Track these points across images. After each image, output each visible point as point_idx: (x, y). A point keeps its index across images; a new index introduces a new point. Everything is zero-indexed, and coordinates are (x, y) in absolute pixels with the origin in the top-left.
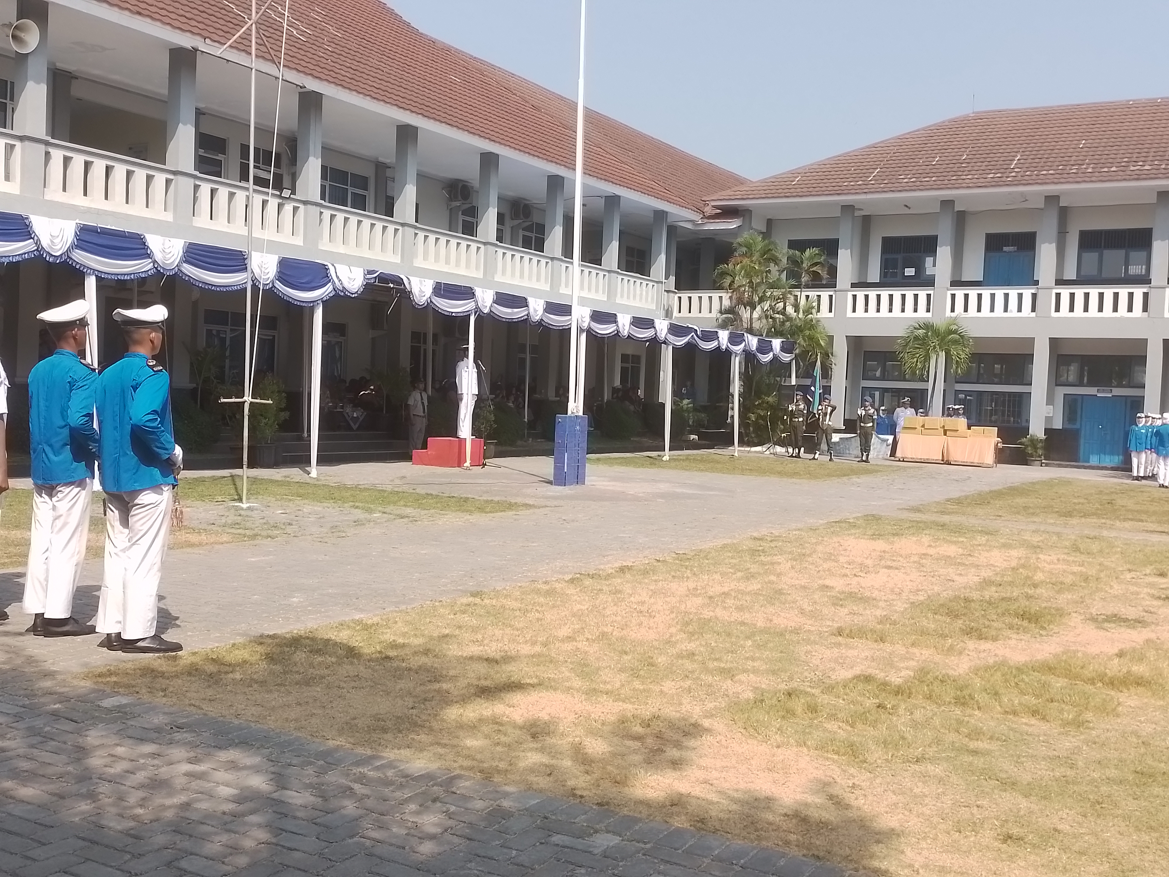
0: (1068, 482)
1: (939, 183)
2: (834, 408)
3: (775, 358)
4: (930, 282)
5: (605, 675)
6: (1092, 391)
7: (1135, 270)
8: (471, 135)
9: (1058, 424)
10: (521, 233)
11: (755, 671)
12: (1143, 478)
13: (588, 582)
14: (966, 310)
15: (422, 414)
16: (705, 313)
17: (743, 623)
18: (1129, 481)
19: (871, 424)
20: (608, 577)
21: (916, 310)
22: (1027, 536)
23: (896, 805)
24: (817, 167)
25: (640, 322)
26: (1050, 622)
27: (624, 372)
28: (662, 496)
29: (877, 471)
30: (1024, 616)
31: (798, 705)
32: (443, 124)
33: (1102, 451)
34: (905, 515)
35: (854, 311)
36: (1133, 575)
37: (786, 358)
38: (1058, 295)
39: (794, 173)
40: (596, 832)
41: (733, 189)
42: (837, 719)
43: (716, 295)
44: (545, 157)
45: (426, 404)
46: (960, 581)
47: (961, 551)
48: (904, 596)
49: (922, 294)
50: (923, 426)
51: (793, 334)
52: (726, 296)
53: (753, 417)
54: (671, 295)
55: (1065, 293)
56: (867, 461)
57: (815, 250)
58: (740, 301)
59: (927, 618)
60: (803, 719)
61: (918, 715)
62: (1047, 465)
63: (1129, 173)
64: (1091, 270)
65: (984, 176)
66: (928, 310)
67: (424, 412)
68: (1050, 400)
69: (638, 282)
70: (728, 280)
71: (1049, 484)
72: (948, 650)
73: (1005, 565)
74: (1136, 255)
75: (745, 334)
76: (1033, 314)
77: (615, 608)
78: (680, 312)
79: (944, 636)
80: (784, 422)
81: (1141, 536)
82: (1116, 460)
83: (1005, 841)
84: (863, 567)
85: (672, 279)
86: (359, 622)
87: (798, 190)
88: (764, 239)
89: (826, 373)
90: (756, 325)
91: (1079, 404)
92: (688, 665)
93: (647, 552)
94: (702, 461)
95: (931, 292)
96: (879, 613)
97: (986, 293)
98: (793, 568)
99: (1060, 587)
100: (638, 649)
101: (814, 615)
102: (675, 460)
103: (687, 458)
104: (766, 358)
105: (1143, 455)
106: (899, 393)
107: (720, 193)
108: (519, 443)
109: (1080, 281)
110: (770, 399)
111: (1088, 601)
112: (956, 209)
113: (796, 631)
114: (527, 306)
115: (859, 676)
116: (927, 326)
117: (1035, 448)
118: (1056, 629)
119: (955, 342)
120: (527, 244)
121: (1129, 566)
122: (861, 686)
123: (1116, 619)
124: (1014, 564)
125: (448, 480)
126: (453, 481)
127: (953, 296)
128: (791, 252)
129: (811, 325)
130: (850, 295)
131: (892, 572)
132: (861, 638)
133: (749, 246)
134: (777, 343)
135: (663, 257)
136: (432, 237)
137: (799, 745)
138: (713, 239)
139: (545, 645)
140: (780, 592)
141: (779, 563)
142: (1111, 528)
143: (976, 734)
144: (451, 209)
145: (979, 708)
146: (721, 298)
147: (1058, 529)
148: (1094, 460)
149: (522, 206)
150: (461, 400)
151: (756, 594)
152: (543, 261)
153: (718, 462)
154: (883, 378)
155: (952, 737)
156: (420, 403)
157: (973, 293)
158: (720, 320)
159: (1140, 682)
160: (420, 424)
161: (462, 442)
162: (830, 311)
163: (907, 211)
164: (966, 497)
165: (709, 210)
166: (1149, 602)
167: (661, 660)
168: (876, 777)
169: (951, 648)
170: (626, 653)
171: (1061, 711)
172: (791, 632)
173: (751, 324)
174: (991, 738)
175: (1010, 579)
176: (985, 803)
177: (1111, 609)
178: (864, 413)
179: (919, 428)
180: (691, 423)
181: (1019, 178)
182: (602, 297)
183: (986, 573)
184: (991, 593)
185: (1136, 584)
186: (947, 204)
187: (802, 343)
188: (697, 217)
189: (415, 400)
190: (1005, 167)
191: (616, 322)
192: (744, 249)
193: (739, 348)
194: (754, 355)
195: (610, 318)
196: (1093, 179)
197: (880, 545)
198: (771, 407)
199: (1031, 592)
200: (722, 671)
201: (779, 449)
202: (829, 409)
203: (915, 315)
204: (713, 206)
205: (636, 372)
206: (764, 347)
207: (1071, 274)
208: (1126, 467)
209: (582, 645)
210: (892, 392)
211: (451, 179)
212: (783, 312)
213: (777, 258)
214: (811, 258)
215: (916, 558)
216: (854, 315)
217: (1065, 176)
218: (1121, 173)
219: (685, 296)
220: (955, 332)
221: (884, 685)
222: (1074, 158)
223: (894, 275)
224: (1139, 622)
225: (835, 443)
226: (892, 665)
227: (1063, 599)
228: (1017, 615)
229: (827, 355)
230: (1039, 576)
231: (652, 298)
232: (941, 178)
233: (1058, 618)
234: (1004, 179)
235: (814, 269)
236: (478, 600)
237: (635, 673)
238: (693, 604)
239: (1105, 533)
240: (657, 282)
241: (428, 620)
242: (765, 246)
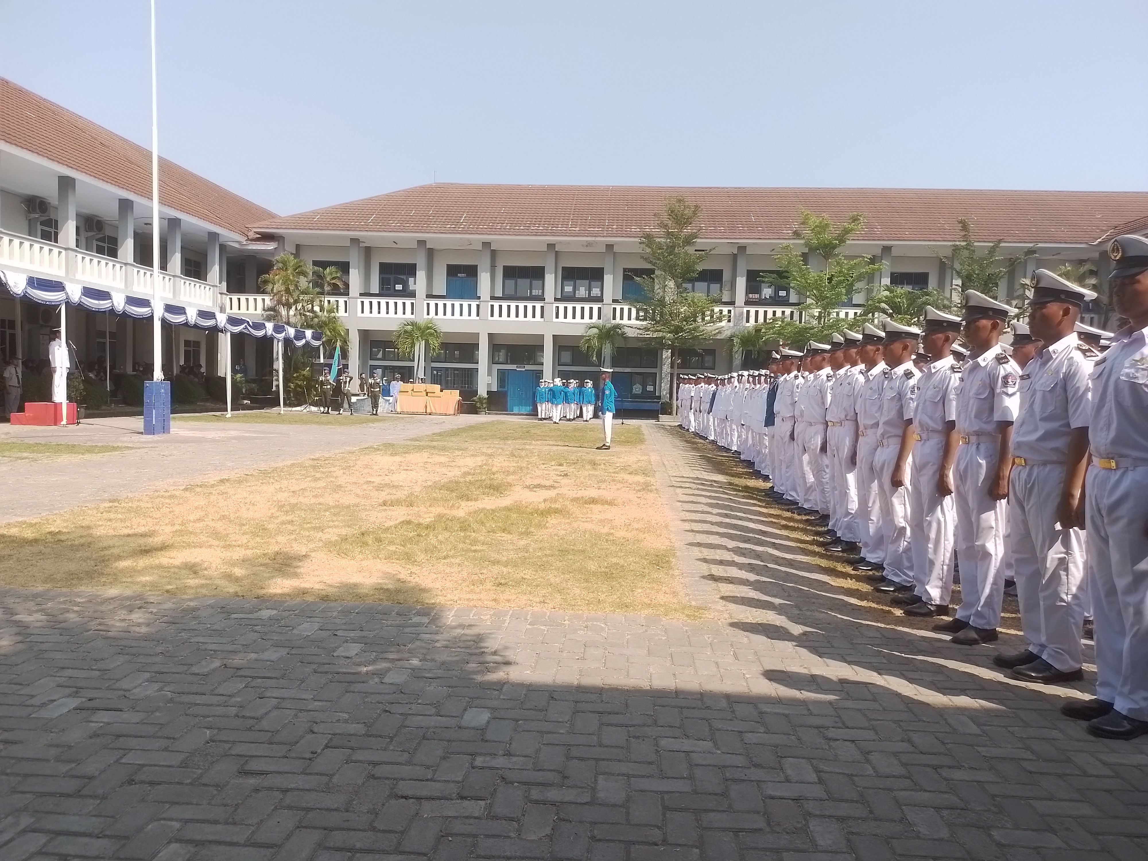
0: (503, 423)
1: (415, 228)
2: (351, 379)
3: (307, 343)
4: (412, 295)
5: (233, 537)
6: (513, 367)
7: (535, 292)
8: (51, 161)
9: (494, 389)
10: (95, 243)
11: (336, 527)
12: (545, 419)
13: (198, 489)
14: (436, 314)
15: (17, 385)
16: (251, 310)
17: (320, 504)
18: (537, 421)
19: (378, 389)
20: (213, 486)
21: (404, 313)
22: (484, 450)
23: (437, 578)
24: (331, 210)
25: (203, 314)
26: (505, 490)
27: (187, 354)
28: (235, 438)
29: (384, 420)
30: (490, 487)
31: (370, 539)
32: (25, 150)
33: (520, 404)
34: (409, 443)
35: (363, 312)
36: (545, 466)
37: (316, 343)
38: (492, 306)
39: (315, 213)
40: (260, 610)
41: (270, 220)
42: (395, 544)
43: (259, 298)
44: (117, 184)
45: (20, 377)
46: (450, 474)
47: (447, 460)
48: (419, 483)
49: (408, 302)
50: (413, 390)
51: (321, 327)
52: (267, 299)
53: (292, 386)
54: (224, 296)
55: (496, 305)
56: (376, 414)
57: (333, 269)
58: (279, 302)
59: (436, 493)
60: (373, 546)
61: (440, 537)
62: (489, 414)
63: (531, 231)
64: (510, 291)
65: (444, 226)
66: (412, 314)
67: (19, 383)
68: (490, 374)
69: (198, 285)
70: (269, 287)
71: (492, 423)
72: (451, 507)
73: (474, 465)
74: (536, 283)
75: (285, 326)
76: (478, 318)
77: (225, 502)
78: (231, 309)
79: (447, 500)
80: (316, 389)
81: (547, 447)
82: (529, 409)
83: (498, 586)
84: (390, 471)
85: (224, 284)
86: (25, 523)
87: (319, 225)
88: (295, 258)
89: (344, 354)
90: (292, 320)
91: (507, 375)
92: (289, 527)
93: (237, 471)
94: (257, 416)
95: (414, 301)
96: (406, 493)
97: (449, 303)
98: (344, 473)
99: (508, 473)
100: (252, 522)
101: (366, 497)
102: (236, 417)
103: (245, 416)
104: (300, 343)
105: (544, 405)
106: (394, 369)
107: (260, 223)
108: (103, 407)
109: (505, 297)
110: (305, 372)
111: (524, 479)
112: (428, 247)
113: (357, 505)
114: (111, 299)
115: (403, 522)
116: (413, 324)
117: (482, 404)
118: (508, 493)
119: (431, 334)
120: (100, 251)
121: (542, 462)
122: (405, 527)
123: (539, 486)
124: (480, 464)
125: (50, 434)
126: (54, 434)
127: (428, 304)
128: (316, 268)
129: (334, 320)
130: (359, 301)
131: (409, 473)
132: (398, 506)
133: (284, 263)
134: (309, 333)
135: (217, 267)
136: (16, 242)
137: (374, 558)
138: (254, 257)
139: (182, 524)
140: (340, 486)
141: (335, 472)
142: (530, 444)
143: (475, 542)
144: (30, 220)
145: (474, 532)
146: (263, 300)
147: (501, 446)
148: (516, 410)
149: (95, 221)
150: (55, 372)
151: (325, 488)
152: (118, 266)
153: (269, 417)
154: (384, 359)
155: (461, 546)
156: (14, 376)
157: (441, 303)
158: (265, 316)
159: (556, 511)
160: (15, 393)
161: (57, 407)
162: (346, 312)
163: (395, 246)
164: (445, 432)
165: (252, 235)
166: (555, 477)
167: (271, 526)
168: (423, 568)
169: (453, 505)
170: (244, 525)
171: (518, 528)
172: (353, 506)
173: (289, 319)
174: (483, 544)
175: (479, 471)
176: (485, 571)
177: (536, 482)
178: (373, 382)
179: (410, 392)
180: (244, 391)
181: (466, 229)
182: (171, 296)
183: (466, 470)
184: (469, 478)
185: (547, 470)
186: (422, 243)
187: (328, 333)
188: (243, 239)
189: (10, 373)
190: (457, 221)
191: (185, 313)
192: (281, 265)
193: (281, 336)
194: (292, 341)
195: (180, 310)
196: (511, 233)
197: (397, 459)
198: (305, 378)
199: (492, 477)
200: (315, 528)
201: (313, 409)
202: (348, 379)
203: (404, 316)
204: (255, 232)
205: (197, 354)
206: (299, 336)
207: (499, 293)
208: (534, 413)
209: (212, 524)
210: (390, 369)
211: (28, 196)
212: (312, 311)
213: (306, 273)
214: (331, 274)
215: (422, 465)
216: (362, 315)
217: (494, 230)
218: (526, 231)
219: (235, 298)
220: (430, 328)
221: (419, 525)
222: (498, 219)
223: (389, 289)
224: (552, 487)
225: (353, 403)
226: (420, 517)
227: (510, 479)
228: (486, 487)
229: (345, 342)
230: (495, 469)
231: (210, 298)
232: (417, 225)
233: (509, 487)
234: (457, 229)
235: (333, 281)
236: (116, 504)
237: (255, 534)
238: (282, 496)
239: (527, 447)
240: (213, 286)
241: (81, 518)
242: (297, 263)
